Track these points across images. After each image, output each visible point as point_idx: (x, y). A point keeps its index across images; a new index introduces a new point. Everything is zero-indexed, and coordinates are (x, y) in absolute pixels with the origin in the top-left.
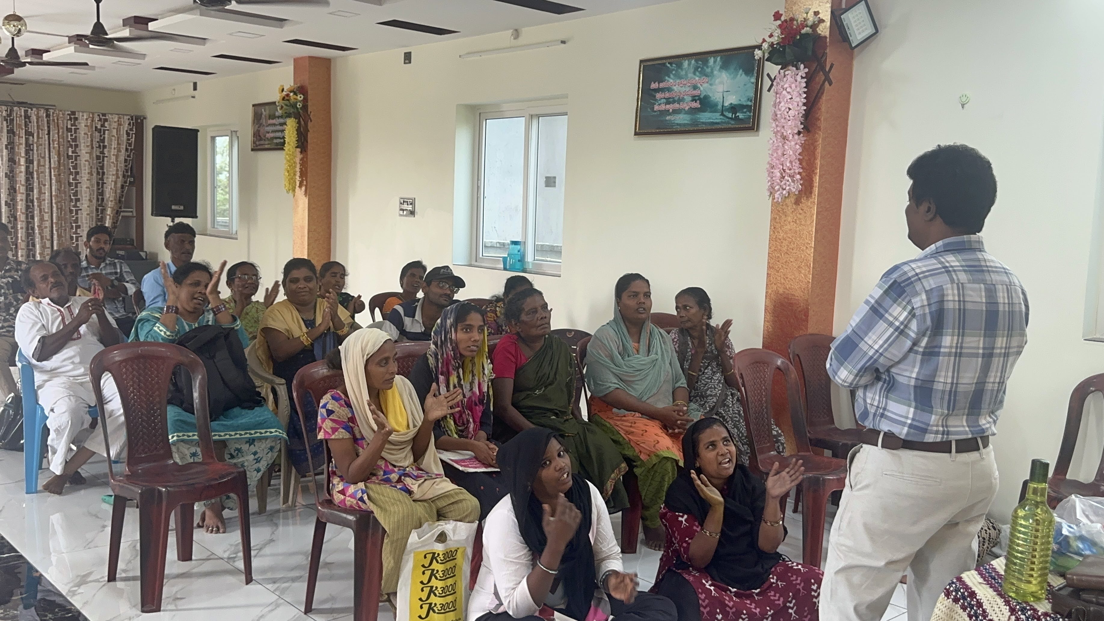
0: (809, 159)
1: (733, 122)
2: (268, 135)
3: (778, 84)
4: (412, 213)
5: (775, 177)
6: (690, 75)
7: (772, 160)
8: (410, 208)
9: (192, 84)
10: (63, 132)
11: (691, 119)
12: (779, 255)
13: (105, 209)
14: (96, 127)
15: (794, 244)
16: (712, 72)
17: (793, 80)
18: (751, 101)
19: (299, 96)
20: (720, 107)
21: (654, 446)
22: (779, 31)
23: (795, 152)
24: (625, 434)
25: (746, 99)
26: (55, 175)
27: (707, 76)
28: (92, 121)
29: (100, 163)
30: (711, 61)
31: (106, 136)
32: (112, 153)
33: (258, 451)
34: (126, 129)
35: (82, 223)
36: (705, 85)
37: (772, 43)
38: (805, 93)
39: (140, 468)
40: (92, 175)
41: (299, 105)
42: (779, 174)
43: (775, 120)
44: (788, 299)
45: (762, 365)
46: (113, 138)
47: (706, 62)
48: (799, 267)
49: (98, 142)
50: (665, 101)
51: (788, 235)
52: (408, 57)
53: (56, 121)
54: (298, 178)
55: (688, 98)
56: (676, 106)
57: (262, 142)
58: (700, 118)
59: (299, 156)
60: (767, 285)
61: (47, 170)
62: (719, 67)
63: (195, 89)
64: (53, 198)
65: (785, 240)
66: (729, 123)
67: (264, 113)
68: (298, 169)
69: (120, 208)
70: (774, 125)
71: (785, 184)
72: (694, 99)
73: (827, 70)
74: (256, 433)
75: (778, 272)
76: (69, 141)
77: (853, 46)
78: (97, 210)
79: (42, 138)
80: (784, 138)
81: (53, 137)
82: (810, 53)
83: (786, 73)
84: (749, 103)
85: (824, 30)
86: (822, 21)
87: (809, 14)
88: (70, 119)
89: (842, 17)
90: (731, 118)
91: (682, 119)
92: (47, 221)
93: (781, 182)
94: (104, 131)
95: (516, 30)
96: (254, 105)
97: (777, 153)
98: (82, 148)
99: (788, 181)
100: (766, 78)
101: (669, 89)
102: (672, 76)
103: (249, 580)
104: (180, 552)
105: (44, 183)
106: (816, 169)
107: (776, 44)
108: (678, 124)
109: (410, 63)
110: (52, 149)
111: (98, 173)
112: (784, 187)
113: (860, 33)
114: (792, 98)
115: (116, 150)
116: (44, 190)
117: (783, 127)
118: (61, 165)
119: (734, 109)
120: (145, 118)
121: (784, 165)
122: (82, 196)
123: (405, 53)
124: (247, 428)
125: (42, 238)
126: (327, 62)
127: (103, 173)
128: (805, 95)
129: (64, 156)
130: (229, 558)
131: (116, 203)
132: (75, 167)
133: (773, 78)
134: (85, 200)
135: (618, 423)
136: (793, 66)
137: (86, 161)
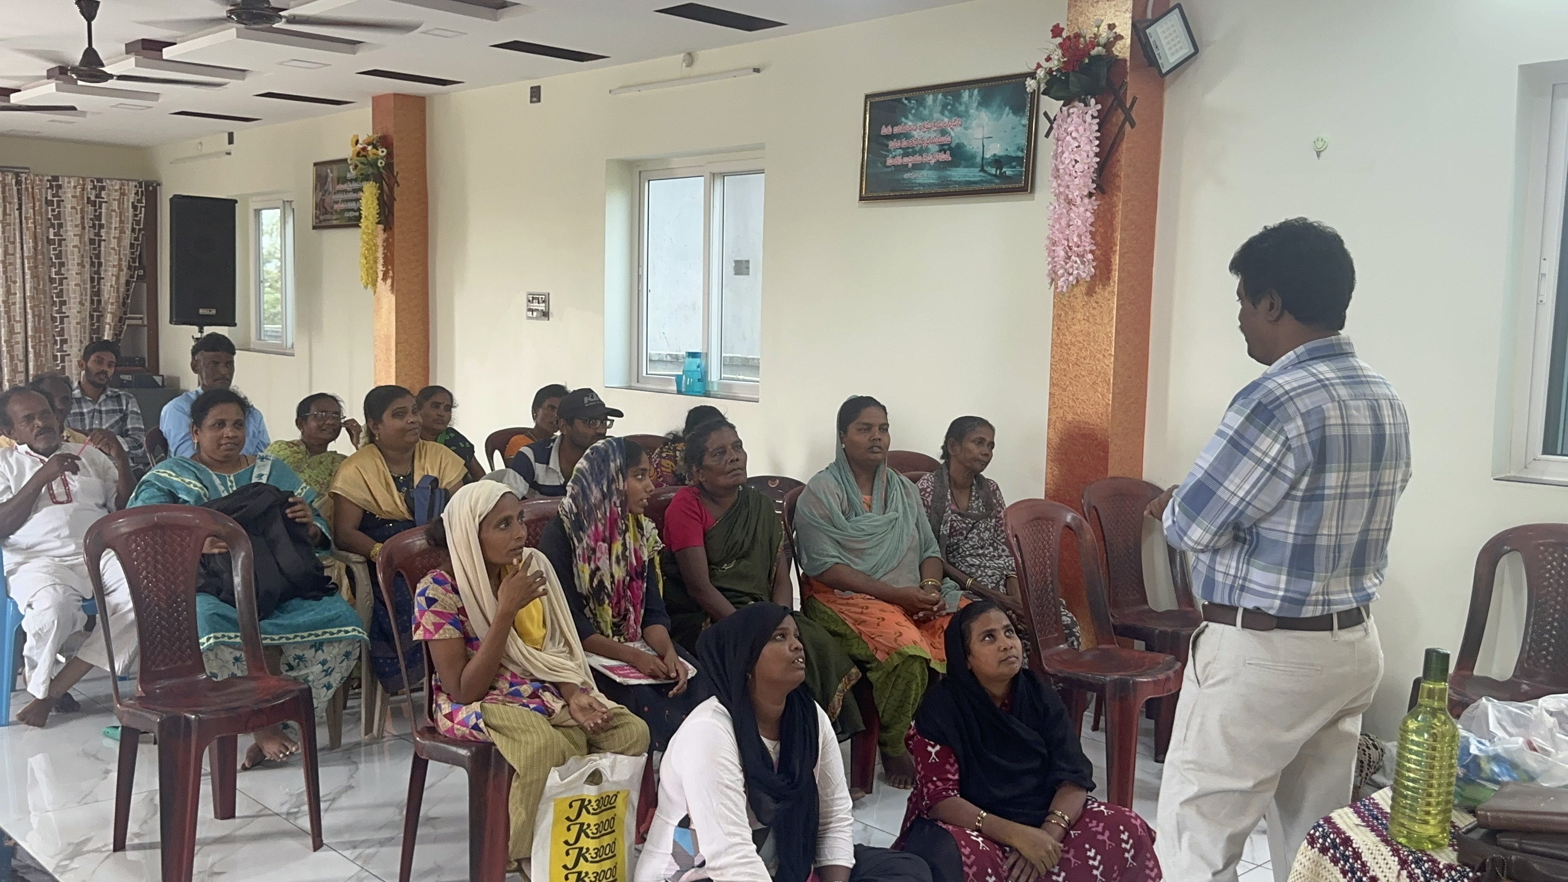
0: (1106, 232)
1: (997, 181)
2: (336, 206)
3: (1060, 126)
4: (546, 314)
5: (1058, 256)
6: (937, 115)
7: (1054, 233)
8: (542, 307)
9: (226, 136)
10: (40, 206)
11: (939, 177)
12: (1065, 367)
13: (102, 316)
14: (88, 198)
15: (1087, 350)
16: (967, 111)
17: (1080, 121)
18: (1022, 151)
19: (380, 150)
20: (979, 160)
21: (896, 640)
22: (1059, 52)
23: (1084, 222)
24: (854, 624)
25: (1015, 148)
26: (29, 268)
27: (959, 116)
28: (83, 189)
29: (94, 249)
30: (966, 95)
31: (103, 210)
32: (112, 235)
33: (329, 659)
34: (131, 200)
35: (70, 336)
36: (958, 129)
37: (1050, 69)
38: (1097, 138)
39: (158, 686)
40: (84, 267)
41: (381, 163)
42: (1062, 253)
43: (1057, 177)
44: (1080, 429)
45: (1045, 522)
46: (114, 213)
47: (957, 97)
48: (1094, 383)
49: (91, 219)
50: (901, 151)
51: (1080, 339)
52: (536, 94)
53: (30, 190)
54: (380, 268)
55: (934, 148)
56: (918, 159)
57: (328, 217)
58: (951, 176)
59: (381, 236)
60: (1050, 409)
61: (19, 261)
62: (975, 105)
63: (231, 141)
64: (28, 301)
65: (1074, 345)
66: (991, 182)
67: (331, 175)
68: (380, 255)
69: (125, 313)
70: (1055, 184)
71: (1072, 267)
72: (942, 149)
73: (1128, 106)
74: (325, 633)
75: (1065, 390)
76: (49, 219)
77: (1164, 71)
78: (91, 316)
79: (10, 215)
80: (1070, 202)
81: (27, 212)
82: (1103, 83)
83: (1071, 111)
84: (1020, 154)
85: (1123, 49)
86: (1119, 37)
87: (1101, 29)
88: (51, 187)
89: (1148, 31)
90: (995, 176)
91: (926, 177)
92: (19, 333)
93: (1067, 263)
94: (101, 203)
95: (690, 54)
96: (315, 164)
97: (1060, 224)
98: (69, 228)
99: (1076, 262)
100: (1042, 119)
101: (907, 136)
102: (910, 117)
103: (318, 845)
104: (218, 805)
105: (13, 279)
106: (1115, 245)
107: (1056, 71)
108: (920, 185)
109: (539, 101)
110: (24, 230)
111: (92, 264)
112: (1071, 271)
113: (1173, 54)
114: (1079, 146)
115: (118, 231)
116: (15, 289)
117: (1068, 187)
118: (39, 253)
119: (998, 162)
120: (159, 185)
121: (1070, 240)
122: (69, 298)
123: (532, 88)
124: (312, 627)
125: (12, 358)
126: (419, 103)
127: (100, 264)
128: (1097, 142)
129: (42, 240)
130: (288, 814)
131: (119, 307)
132: (59, 256)
133: (1052, 118)
134: (74, 303)
135: (844, 608)
136: (1080, 102)
137: (74, 247)
